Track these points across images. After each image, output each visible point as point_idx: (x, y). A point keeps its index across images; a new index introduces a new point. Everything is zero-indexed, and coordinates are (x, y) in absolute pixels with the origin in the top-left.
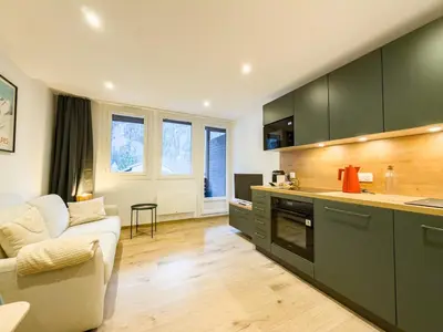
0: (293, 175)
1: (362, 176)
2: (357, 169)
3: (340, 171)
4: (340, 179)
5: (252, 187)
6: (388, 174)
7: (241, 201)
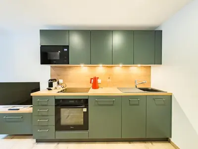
0: (61, 81)
1: (99, 81)
2: (98, 78)
3: (91, 79)
4: (91, 83)
5: (32, 94)
6: (108, 80)
7: (11, 107)
